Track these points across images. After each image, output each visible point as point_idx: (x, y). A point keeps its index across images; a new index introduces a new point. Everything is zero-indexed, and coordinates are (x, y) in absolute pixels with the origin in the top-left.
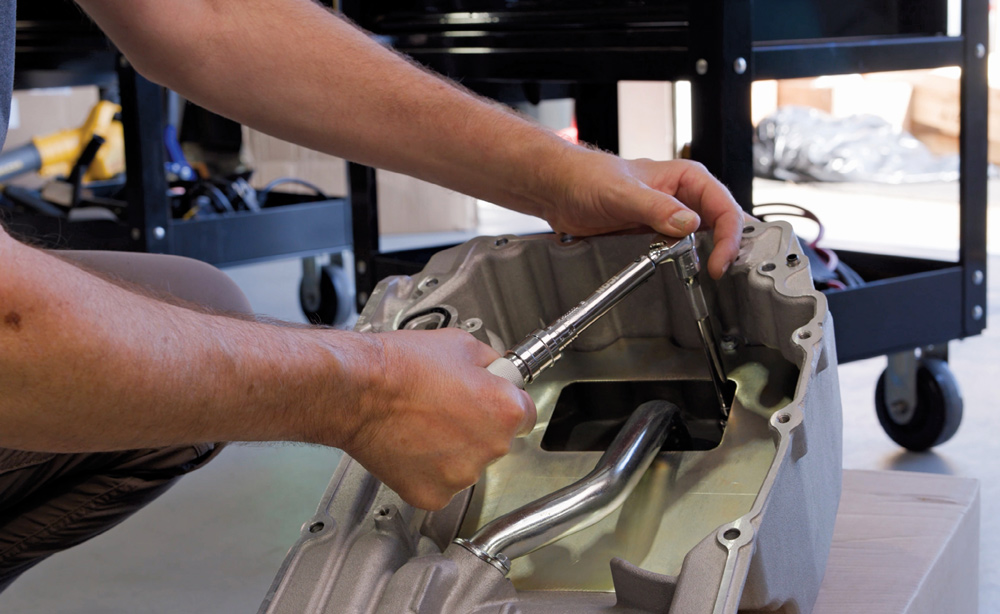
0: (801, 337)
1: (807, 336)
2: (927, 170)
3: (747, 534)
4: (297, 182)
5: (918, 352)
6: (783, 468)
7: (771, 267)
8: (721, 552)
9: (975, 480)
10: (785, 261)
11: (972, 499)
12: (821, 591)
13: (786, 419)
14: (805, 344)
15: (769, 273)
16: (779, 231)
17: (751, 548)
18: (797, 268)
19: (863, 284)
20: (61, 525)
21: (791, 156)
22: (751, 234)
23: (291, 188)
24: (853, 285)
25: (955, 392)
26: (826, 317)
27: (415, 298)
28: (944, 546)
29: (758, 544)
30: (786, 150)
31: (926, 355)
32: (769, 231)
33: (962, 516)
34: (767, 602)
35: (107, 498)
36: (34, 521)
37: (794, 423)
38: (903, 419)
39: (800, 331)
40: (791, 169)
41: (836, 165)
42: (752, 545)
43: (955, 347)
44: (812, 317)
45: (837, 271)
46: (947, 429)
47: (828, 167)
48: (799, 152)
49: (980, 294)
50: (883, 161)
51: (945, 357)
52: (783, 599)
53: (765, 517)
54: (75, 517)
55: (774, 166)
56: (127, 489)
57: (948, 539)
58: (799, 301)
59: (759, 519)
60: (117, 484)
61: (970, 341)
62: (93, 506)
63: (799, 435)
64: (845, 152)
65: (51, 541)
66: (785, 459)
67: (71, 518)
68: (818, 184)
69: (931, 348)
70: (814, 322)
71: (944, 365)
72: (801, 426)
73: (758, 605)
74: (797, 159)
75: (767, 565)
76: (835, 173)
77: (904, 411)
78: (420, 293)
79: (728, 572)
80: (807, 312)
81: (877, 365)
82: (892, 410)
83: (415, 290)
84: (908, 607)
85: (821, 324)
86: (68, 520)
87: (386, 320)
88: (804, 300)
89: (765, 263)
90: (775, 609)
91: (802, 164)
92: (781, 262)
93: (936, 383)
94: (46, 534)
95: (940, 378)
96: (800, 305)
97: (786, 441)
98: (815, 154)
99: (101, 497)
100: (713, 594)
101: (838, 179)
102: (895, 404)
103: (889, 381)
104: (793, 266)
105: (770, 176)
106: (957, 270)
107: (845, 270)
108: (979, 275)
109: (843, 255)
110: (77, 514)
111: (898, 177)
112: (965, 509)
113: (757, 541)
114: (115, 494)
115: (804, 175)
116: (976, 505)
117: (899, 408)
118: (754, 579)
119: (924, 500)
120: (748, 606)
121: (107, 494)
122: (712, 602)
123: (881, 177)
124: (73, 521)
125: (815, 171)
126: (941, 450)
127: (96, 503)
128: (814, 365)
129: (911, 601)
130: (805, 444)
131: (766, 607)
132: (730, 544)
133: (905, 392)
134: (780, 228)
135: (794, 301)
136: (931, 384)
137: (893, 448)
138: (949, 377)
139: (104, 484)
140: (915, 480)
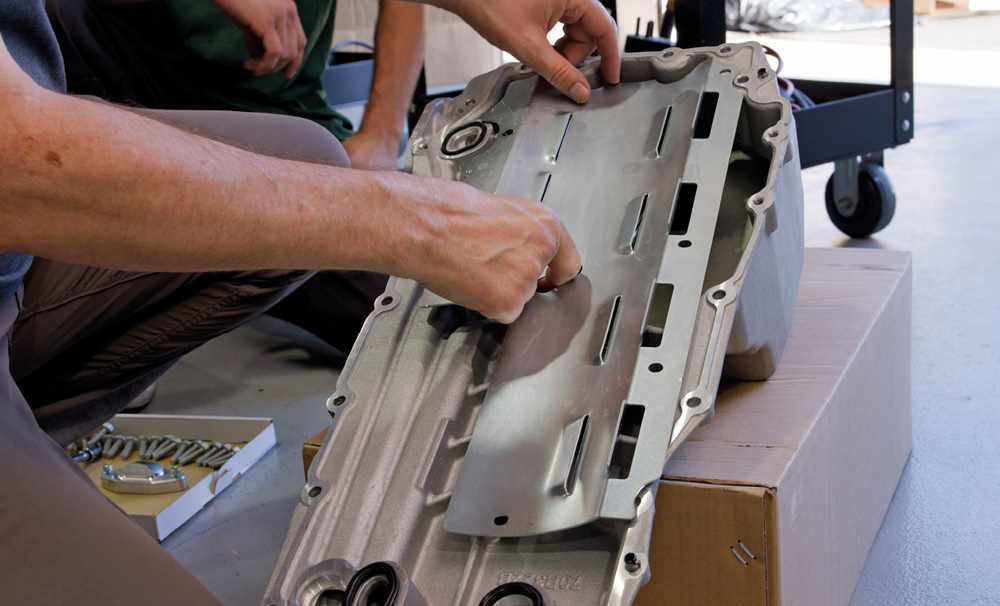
0: (770, 136)
1: (775, 134)
2: (862, 20)
3: (730, 296)
4: (357, 44)
5: (859, 159)
6: (759, 241)
7: (745, 79)
8: (712, 309)
9: (908, 252)
10: (757, 74)
11: (906, 267)
12: (789, 339)
13: (760, 202)
14: (774, 142)
15: (742, 85)
16: (750, 51)
17: (734, 305)
18: (766, 80)
19: (814, 106)
20: (194, 321)
21: (753, 11)
22: (728, 53)
23: (353, 49)
24: (807, 107)
25: (889, 189)
26: (791, 119)
27: (457, 115)
28: (885, 303)
29: (740, 303)
30: (749, 7)
31: (866, 161)
32: (743, 50)
33: (898, 280)
34: (747, 347)
35: (229, 301)
36: (172, 318)
37: (766, 205)
38: (848, 213)
39: (770, 130)
40: (753, 23)
41: (789, 18)
42: (735, 304)
43: (888, 153)
44: (779, 119)
45: (793, 96)
46: (882, 220)
47: (783, 21)
48: (759, 9)
49: (908, 111)
50: (827, 12)
51: (881, 163)
52: (760, 344)
53: (746, 279)
54: (205, 315)
55: (739, 20)
56: (245, 295)
57: (888, 298)
58: (769, 106)
59: (741, 282)
60: (237, 290)
61: (901, 149)
62: (218, 307)
63: (771, 214)
64: (796, 7)
65: (186, 335)
66: (760, 234)
67: (201, 317)
68: (775, 34)
69: (869, 155)
70: (780, 123)
71: (880, 169)
72: (773, 206)
73: (740, 350)
74: (758, 13)
75: (747, 319)
76: (789, 24)
77: (848, 207)
78: (461, 111)
79: (716, 325)
80: (775, 115)
81: (826, 170)
82: (839, 206)
83: (457, 108)
84: (858, 350)
85: (786, 124)
86: (199, 318)
87: (434, 134)
88: (772, 106)
89: (739, 77)
90: (754, 352)
91: (761, 18)
92: (753, 75)
93: (874, 183)
94: (182, 328)
95: (876, 179)
96: (769, 110)
97: (760, 220)
98: (773, 9)
99: (224, 300)
100: (706, 342)
101: (791, 29)
102: (841, 201)
103: (835, 181)
104: (763, 77)
105: (738, 29)
106: (890, 91)
107: (800, 95)
108: (907, 95)
109: (799, 84)
110: (207, 313)
111: (839, 26)
112: (901, 275)
113: (739, 299)
114: (235, 298)
115: (764, 28)
116: (909, 271)
117: (845, 203)
118: (737, 330)
119: (868, 268)
120: (733, 351)
121: (229, 298)
122: (704, 348)
123: (826, 26)
124: (203, 319)
125: (772, 23)
126: (876, 236)
127: (221, 305)
128: (782, 158)
129: (860, 345)
130: (776, 222)
131: (747, 352)
132: (717, 303)
133: (850, 192)
134: (752, 48)
135: (764, 107)
136: (870, 184)
137: (841, 236)
138: (884, 177)
139: (227, 290)
140: (859, 253)
